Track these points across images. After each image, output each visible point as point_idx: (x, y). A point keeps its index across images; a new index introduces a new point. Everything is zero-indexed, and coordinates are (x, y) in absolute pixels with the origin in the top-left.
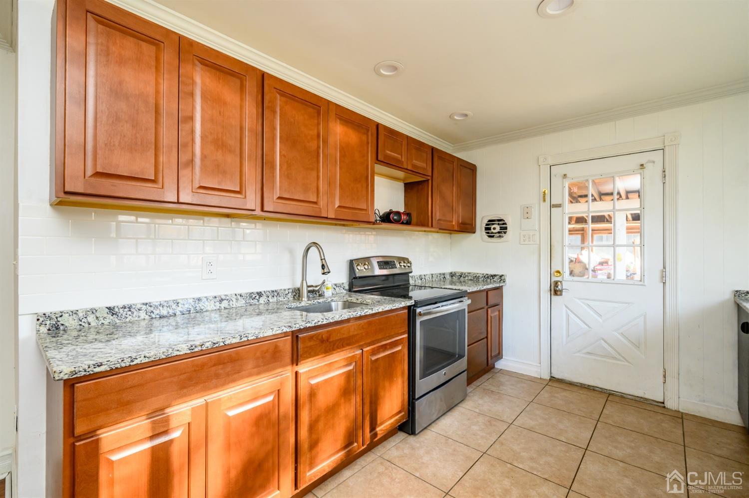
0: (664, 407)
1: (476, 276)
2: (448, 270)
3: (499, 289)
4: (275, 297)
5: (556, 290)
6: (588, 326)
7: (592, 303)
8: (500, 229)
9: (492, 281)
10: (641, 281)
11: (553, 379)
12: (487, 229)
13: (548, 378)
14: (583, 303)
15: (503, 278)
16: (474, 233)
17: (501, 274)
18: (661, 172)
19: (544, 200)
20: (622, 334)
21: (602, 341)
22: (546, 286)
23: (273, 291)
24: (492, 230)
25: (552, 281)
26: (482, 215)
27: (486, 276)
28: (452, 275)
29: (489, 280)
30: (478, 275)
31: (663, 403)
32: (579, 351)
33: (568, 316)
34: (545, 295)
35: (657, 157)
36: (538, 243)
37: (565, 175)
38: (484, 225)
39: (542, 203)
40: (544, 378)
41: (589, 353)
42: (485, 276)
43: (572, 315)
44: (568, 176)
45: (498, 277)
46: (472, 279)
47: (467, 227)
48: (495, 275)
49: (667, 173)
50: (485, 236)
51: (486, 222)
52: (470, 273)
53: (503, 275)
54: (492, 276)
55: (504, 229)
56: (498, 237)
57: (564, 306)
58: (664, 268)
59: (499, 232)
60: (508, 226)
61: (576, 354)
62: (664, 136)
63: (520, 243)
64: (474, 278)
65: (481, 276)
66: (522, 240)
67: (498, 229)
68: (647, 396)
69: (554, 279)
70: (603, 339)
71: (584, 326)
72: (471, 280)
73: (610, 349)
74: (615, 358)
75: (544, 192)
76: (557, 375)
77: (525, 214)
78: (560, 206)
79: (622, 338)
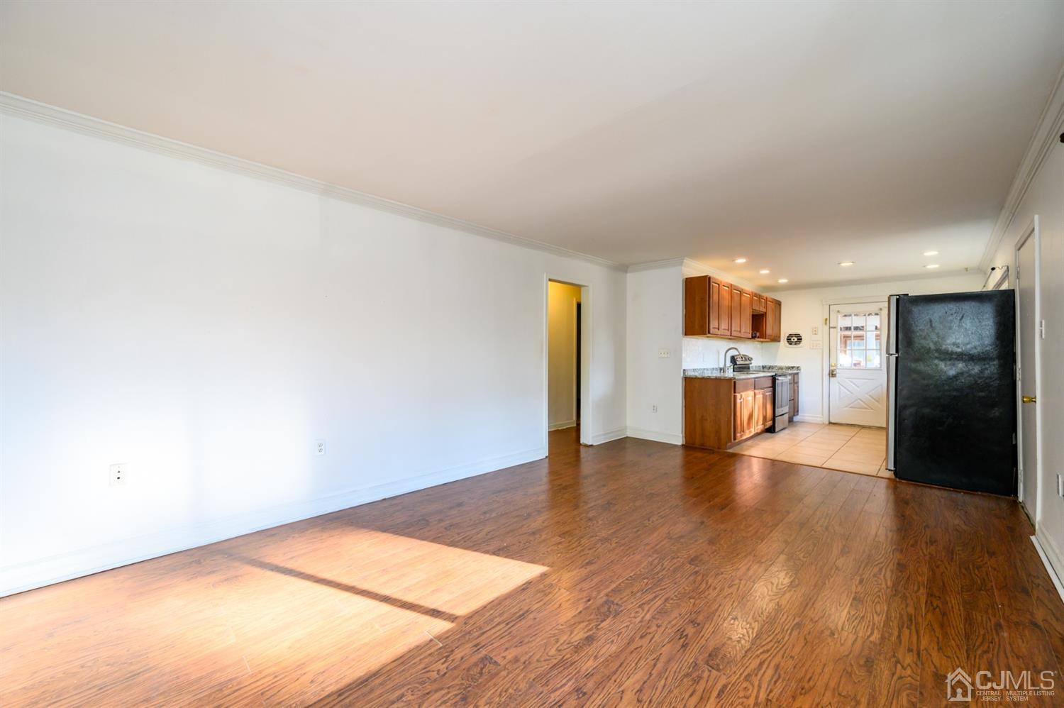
2: (761, 365)
3: (798, 374)
5: (832, 374)
6: (851, 393)
7: (854, 380)
9: (792, 369)
11: (830, 423)
13: (828, 422)
14: (848, 380)
15: (799, 367)
16: (779, 341)
17: (798, 365)
19: (826, 324)
20: (870, 396)
21: (858, 399)
22: (826, 372)
25: (830, 369)
26: (785, 332)
27: (788, 367)
28: (764, 367)
29: (790, 369)
32: (846, 407)
33: (840, 388)
34: (826, 377)
36: (822, 348)
37: (838, 311)
38: (786, 338)
39: (825, 326)
40: (825, 422)
41: (852, 407)
43: (842, 388)
44: (840, 311)
45: (796, 367)
47: (776, 339)
48: (794, 366)
50: (787, 344)
51: (787, 335)
52: (776, 366)
54: (791, 366)
55: (800, 339)
57: (838, 383)
60: (803, 338)
61: (844, 408)
63: (809, 348)
65: (783, 367)
66: (811, 346)
69: (832, 368)
70: (861, 400)
71: (849, 393)
73: (863, 404)
74: (866, 408)
75: (826, 320)
76: (832, 421)
77: (815, 332)
78: (835, 328)
79: (870, 398)
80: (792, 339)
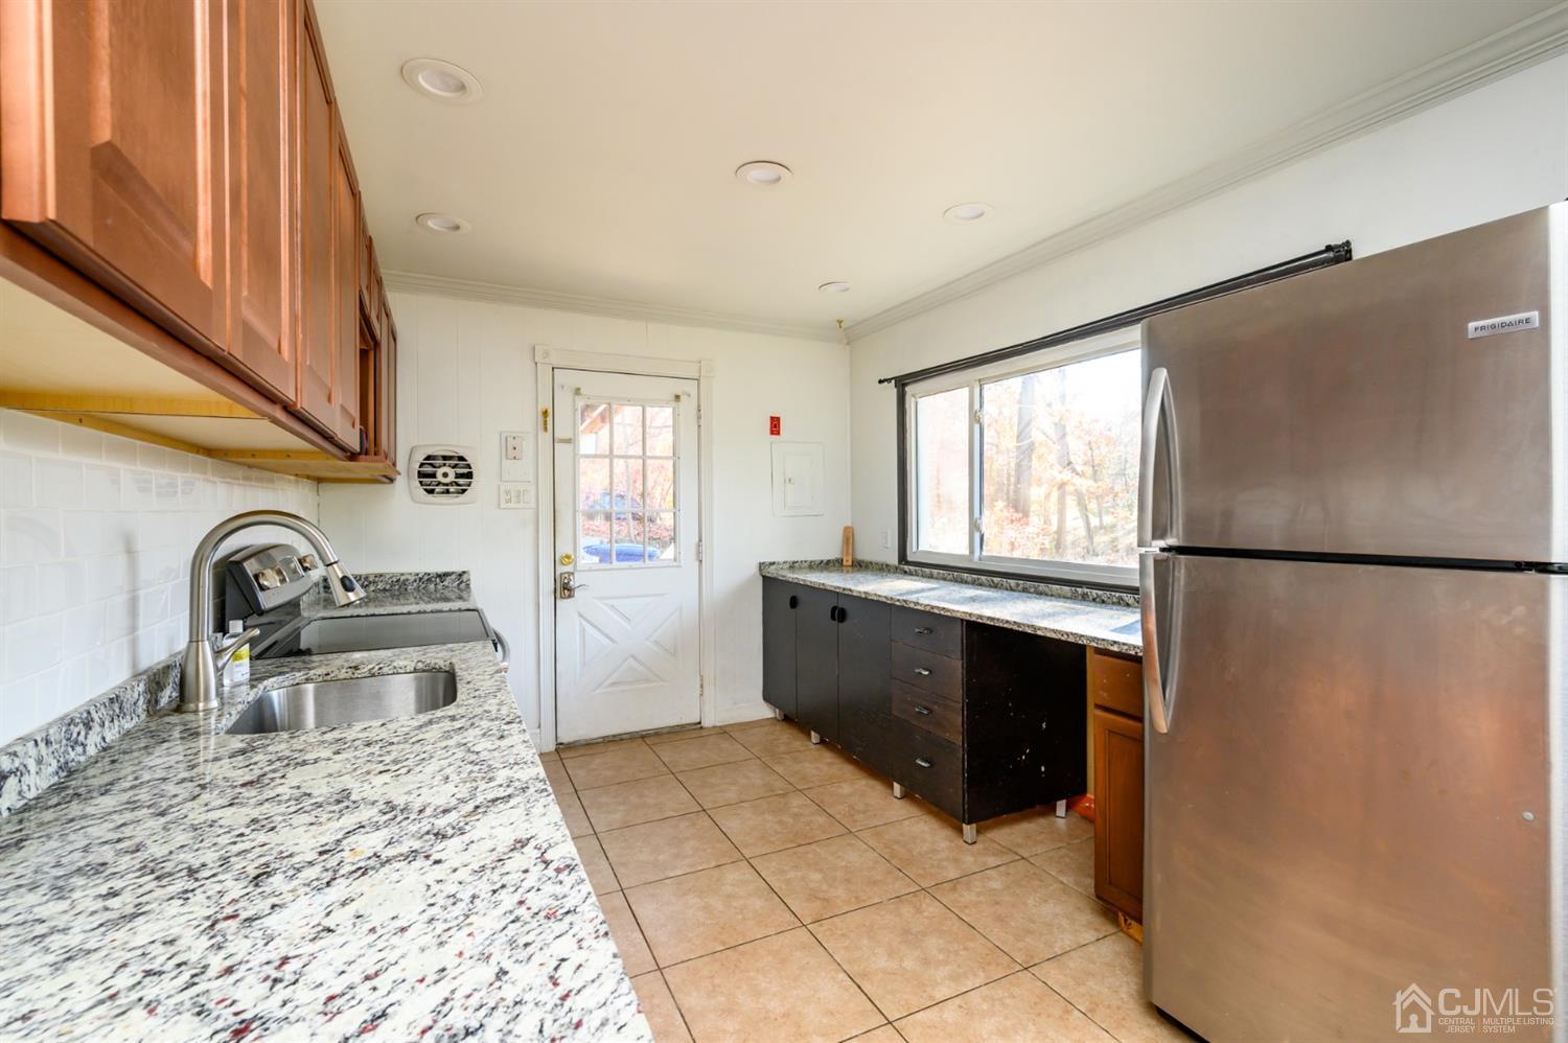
0: (702, 728)
1: (398, 581)
4: (116, 722)
5: (564, 589)
6: (610, 638)
7: (617, 603)
8: (456, 478)
9: (439, 587)
10: (675, 560)
11: (559, 747)
12: (421, 475)
13: (552, 747)
14: (606, 605)
15: (465, 578)
16: (393, 480)
17: (459, 569)
18: (695, 412)
19: (546, 429)
20: (656, 642)
21: (631, 659)
22: (547, 584)
23: (111, 700)
24: (440, 478)
25: (558, 573)
26: (411, 445)
27: (426, 577)
29: (432, 586)
30: (402, 578)
31: (700, 723)
32: (600, 685)
33: (583, 631)
34: (547, 601)
35: (691, 387)
36: (533, 505)
37: (578, 389)
38: (416, 467)
39: (541, 433)
40: (547, 751)
41: (614, 684)
42: (421, 579)
43: (589, 628)
44: (582, 391)
45: (453, 577)
46: (388, 587)
48: (446, 575)
49: (702, 412)
50: (421, 491)
51: (420, 457)
52: (381, 575)
53: (464, 572)
54: (439, 576)
55: (464, 476)
56: (443, 493)
57: (576, 615)
58: (700, 540)
59: (451, 484)
60: (474, 470)
61: (598, 691)
62: (700, 362)
63: (499, 504)
64: (392, 585)
65: (412, 578)
66: (503, 501)
67: (451, 478)
68: (684, 722)
69: (561, 569)
70: (633, 656)
71: (605, 641)
72: (385, 590)
73: (640, 668)
74: (648, 680)
75: (545, 413)
76: (565, 738)
77: (510, 449)
78: (568, 441)
79: (655, 648)
80: (440, 472)
